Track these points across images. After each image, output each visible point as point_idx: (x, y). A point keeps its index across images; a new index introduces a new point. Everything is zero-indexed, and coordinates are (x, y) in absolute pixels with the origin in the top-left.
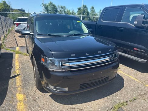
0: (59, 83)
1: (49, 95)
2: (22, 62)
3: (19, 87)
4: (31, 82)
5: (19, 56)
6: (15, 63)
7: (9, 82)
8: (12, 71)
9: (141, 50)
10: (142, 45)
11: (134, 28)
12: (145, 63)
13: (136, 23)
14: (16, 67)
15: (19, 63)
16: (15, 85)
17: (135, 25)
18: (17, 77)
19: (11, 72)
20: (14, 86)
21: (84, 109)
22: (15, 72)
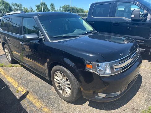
0: (106, 88)
1: (89, 105)
2: (16, 76)
3: (42, 107)
4: (52, 97)
5: (3, 70)
6: (6, 80)
7: (22, 105)
8: (12, 90)
9: (140, 41)
10: (140, 36)
11: (131, 22)
12: (144, 51)
13: (133, 16)
14: (13, 84)
15: (12, 77)
16: (34, 106)
17: (131, 18)
18: (28, 97)
19: (13, 92)
20: (34, 109)
21: (133, 108)
22: (18, 90)
